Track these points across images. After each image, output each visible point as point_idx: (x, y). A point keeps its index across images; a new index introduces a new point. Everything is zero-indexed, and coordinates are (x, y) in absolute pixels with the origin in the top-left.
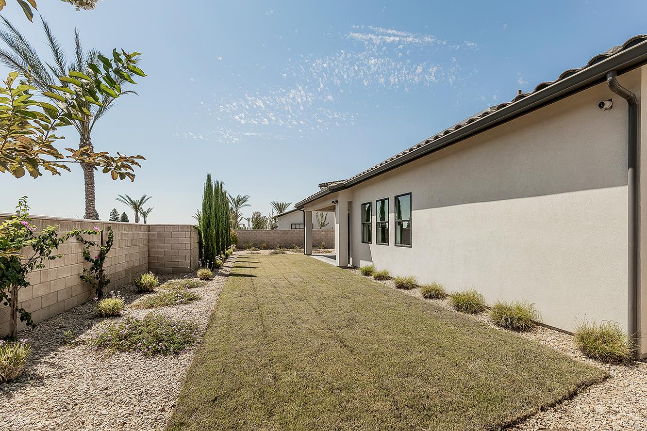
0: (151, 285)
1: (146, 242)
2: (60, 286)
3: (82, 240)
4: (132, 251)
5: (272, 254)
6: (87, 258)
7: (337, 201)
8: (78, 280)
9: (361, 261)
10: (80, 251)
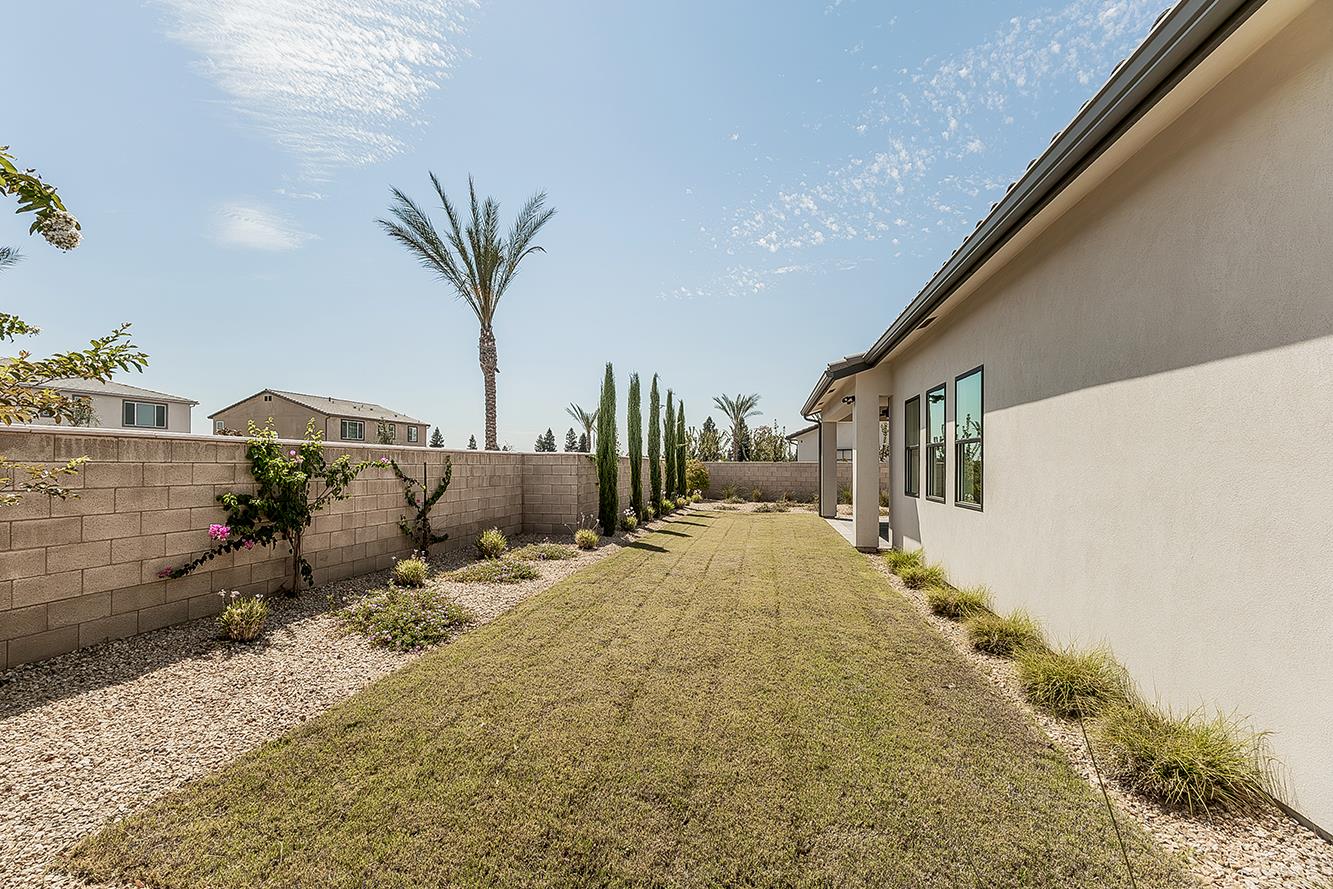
0: (495, 547)
1: (519, 480)
2: (370, 537)
3: (401, 476)
4: (490, 494)
5: (758, 511)
6: (411, 502)
7: (853, 398)
8: (397, 532)
9: (904, 538)
10: (400, 490)
